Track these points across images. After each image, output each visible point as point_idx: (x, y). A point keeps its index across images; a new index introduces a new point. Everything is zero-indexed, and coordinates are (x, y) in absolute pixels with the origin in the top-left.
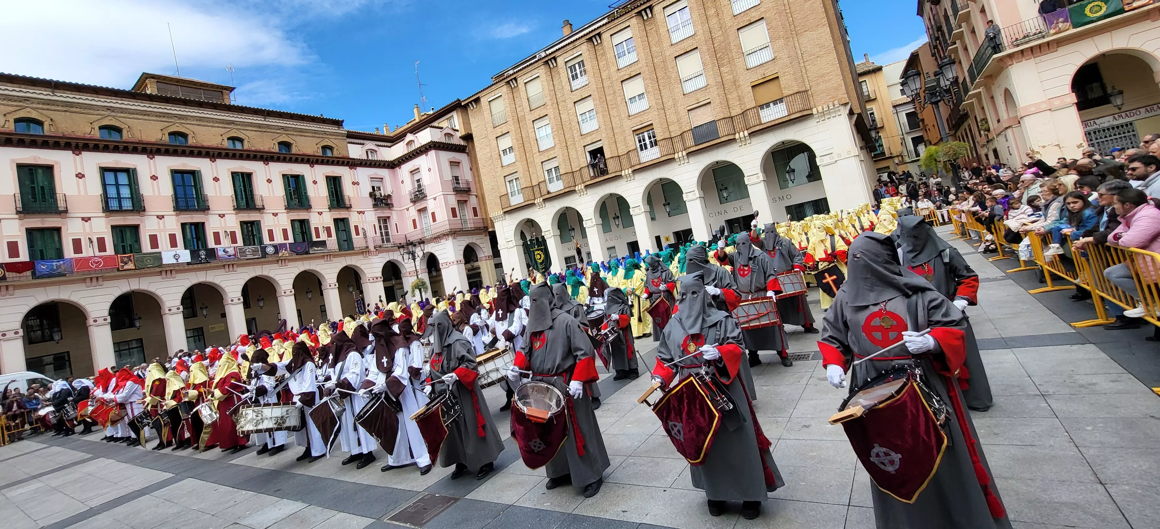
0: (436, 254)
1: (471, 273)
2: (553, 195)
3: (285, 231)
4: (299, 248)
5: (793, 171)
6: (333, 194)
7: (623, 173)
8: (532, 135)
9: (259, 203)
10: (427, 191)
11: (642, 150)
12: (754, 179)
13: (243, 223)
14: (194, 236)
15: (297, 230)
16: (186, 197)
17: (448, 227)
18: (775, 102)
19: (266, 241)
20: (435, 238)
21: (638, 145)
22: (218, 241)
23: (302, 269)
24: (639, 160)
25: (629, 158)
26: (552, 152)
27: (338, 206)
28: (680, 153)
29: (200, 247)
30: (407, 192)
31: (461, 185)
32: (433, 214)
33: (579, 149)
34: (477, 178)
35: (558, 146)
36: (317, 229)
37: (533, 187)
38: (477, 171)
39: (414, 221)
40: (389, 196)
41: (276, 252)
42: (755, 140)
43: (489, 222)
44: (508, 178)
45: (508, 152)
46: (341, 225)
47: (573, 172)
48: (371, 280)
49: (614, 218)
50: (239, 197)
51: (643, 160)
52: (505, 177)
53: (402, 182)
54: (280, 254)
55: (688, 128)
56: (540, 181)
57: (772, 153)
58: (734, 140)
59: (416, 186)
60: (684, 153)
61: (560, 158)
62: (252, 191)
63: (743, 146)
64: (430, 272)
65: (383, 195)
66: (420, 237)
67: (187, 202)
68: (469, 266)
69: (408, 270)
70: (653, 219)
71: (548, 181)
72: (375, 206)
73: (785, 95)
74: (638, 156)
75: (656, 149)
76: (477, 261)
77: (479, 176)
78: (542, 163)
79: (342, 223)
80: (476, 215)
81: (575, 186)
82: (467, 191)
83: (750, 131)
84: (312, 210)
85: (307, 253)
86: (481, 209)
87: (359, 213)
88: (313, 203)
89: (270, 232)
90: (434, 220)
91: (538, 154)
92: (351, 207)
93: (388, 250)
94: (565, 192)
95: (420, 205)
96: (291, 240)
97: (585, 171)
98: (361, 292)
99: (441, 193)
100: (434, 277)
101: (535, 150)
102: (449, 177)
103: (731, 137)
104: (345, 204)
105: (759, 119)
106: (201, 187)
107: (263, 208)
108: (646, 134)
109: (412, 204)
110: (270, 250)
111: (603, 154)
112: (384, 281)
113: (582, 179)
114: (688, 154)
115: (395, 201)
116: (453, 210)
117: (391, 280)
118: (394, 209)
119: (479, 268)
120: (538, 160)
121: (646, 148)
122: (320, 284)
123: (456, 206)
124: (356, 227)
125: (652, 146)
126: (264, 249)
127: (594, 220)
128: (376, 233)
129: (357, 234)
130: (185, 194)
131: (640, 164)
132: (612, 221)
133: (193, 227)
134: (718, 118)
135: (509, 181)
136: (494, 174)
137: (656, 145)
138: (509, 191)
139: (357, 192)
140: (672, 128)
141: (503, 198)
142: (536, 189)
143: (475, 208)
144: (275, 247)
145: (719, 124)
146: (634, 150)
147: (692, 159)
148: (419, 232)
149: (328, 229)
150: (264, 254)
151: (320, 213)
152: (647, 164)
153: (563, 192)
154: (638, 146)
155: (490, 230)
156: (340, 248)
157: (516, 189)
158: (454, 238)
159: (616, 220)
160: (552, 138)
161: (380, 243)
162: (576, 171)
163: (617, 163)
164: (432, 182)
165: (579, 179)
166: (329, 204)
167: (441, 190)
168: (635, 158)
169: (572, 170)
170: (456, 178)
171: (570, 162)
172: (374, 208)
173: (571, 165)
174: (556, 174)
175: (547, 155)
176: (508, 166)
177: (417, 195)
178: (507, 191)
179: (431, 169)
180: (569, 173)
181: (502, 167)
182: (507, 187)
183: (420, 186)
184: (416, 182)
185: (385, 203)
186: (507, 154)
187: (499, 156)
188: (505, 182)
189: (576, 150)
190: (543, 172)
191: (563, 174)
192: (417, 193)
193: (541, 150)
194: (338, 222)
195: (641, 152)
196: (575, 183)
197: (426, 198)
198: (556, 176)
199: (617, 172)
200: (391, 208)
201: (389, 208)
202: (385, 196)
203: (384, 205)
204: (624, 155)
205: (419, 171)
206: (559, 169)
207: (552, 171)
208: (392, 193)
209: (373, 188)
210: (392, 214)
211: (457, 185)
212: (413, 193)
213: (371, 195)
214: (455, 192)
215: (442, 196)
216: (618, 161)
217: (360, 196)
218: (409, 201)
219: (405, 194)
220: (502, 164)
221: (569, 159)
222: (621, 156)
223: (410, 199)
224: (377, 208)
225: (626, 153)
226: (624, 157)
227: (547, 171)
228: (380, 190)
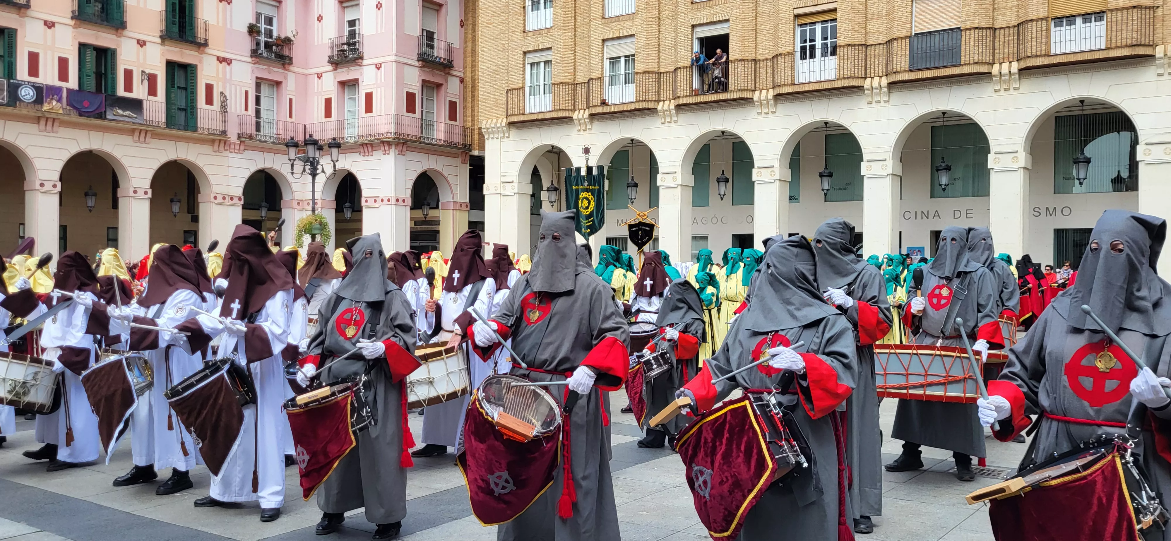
0: (359, 176)
1: (419, 228)
2: (613, 109)
3: (63, 63)
4: (86, 103)
5: (1088, 161)
6: (174, 10)
7: (756, 96)
10: (366, 48)
11: (803, 57)
12: (1006, 162)
15: (88, 66)
17: (393, 129)
18: (1087, 17)
19: (22, 72)
20: (362, 145)
21: (798, 45)
23: (85, 146)
24: (793, 76)
25: (775, 68)
26: (628, 24)
27: (180, 37)
28: (876, 80)
30: (326, 41)
31: (436, 50)
32: (369, 97)
33: (683, 29)
34: (470, 44)
35: (641, 15)
36: (128, 74)
37: (575, 85)
38: (474, 30)
39: (328, 102)
40: (288, 41)
41: (39, 100)
42: (1029, 85)
43: (476, 137)
44: (532, 58)
45: (541, 6)
46: (179, 75)
47: (659, 73)
48: (220, 199)
49: (718, 181)
51: (799, 79)
52: (525, 53)
53: (320, 18)
54: (46, 107)
55: (904, 33)
56: (593, 76)
57: (1056, 117)
58: (988, 75)
59: (346, 33)
60: (885, 81)
61: (641, 39)
63: (1002, 92)
64: (339, 210)
65: (275, 34)
66: (334, 134)
68: (419, 214)
69: (297, 196)
70: (792, 198)
71: (607, 80)
72: (255, 53)
73: (1110, 6)
74: (793, 68)
75: (831, 62)
76: (437, 207)
77: (474, 41)
78: (604, 41)
79: (182, 72)
80: (453, 116)
81: (659, 101)
82: (446, 66)
83: (1023, 65)
84: (125, 32)
85: (101, 116)
86: (465, 108)
87: (221, 60)
88: (131, 17)
89: (34, 59)
90: (369, 108)
91: (600, 22)
92: (206, 44)
93: (264, 147)
94: (636, 110)
95: (346, 74)
96: (73, 83)
97: (684, 75)
98: (195, 219)
99: (393, 58)
100: (346, 221)
101: (596, 13)
102: (414, 29)
103: (984, 69)
104: (195, 37)
105: (1048, 43)
107: (28, 7)
108: (818, 28)
109: (330, 68)
110: (27, 94)
111: (726, 50)
112: (245, 207)
113: (675, 90)
114: (892, 85)
115: (296, 52)
116: (411, 97)
117: (258, 208)
118: (291, 68)
119: (437, 222)
120: (598, 32)
121: (812, 56)
122: (116, 184)
123: (417, 91)
124: (209, 88)
125: (824, 54)
126: (14, 89)
127: (679, 175)
128: (246, 109)
129: (209, 101)
131: (794, 84)
132: (713, 185)
134: (968, 25)
135: (532, 64)
136: (505, 42)
137: (833, 53)
138: (528, 84)
139: (225, 20)
140: (872, 26)
141: (511, 95)
142: (581, 91)
143: (455, 103)
144: (38, 89)
145: (965, 37)
146: (788, 54)
147: (897, 97)
148: (334, 125)
149: (152, 79)
150: (14, 98)
151: (142, 43)
152: (806, 88)
153: (632, 107)
154: (798, 49)
155: (476, 153)
156: (170, 122)
157: (542, 83)
158: (401, 153)
159: (722, 185)
161: (252, 130)
162: (667, 72)
163: (750, 73)
164: (379, 32)
165: (668, 89)
166: (164, 28)
167: (394, 52)
168: (786, 72)
169: (659, 67)
170: (429, 36)
171: (659, 52)
172: (251, 57)
173: (659, 58)
174: (625, 70)
175: (617, 28)
176: (538, 32)
177: (343, 51)
178: (524, 82)
179: (383, 5)
180: (652, 72)
181: (524, 32)
182: (524, 74)
183: (353, 34)
184: (346, 25)
185: (276, 53)
186: (539, 9)
187: (522, 9)
188: (524, 64)
189: (676, 31)
190: (603, 61)
191: (640, 73)
192: (345, 47)
193: (607, 15)
194: (174, 70)
195: (801, 61)
196: (659, 95)
197: (360, 61)
198: (625, 74)
199: (744, 90)
200: (286, 66)
201: (284, 65)
202: (279, 38)
203: (273, 56)
204: (767, 60)
205: (358, 5)
206: (634, 60)
207: (619, 61)
208: (294, 36)
209: (258, 15)
210: (286, 78)
211: (429, 51)
212: (337, 46)
213: (253, 30)
214: (421, 63)
215: (394, 64)
216: (753, 69)
217: (229, 26)
218: (327, 59)
219: (320, 43)
220: (524, 26)
221: (659, 45)
222: (760, 60)
223: (329, 57)
224: (258, 60)
225: (771, 57)
226: (765, 64)
227: (610, 59)
228: (271, 24)
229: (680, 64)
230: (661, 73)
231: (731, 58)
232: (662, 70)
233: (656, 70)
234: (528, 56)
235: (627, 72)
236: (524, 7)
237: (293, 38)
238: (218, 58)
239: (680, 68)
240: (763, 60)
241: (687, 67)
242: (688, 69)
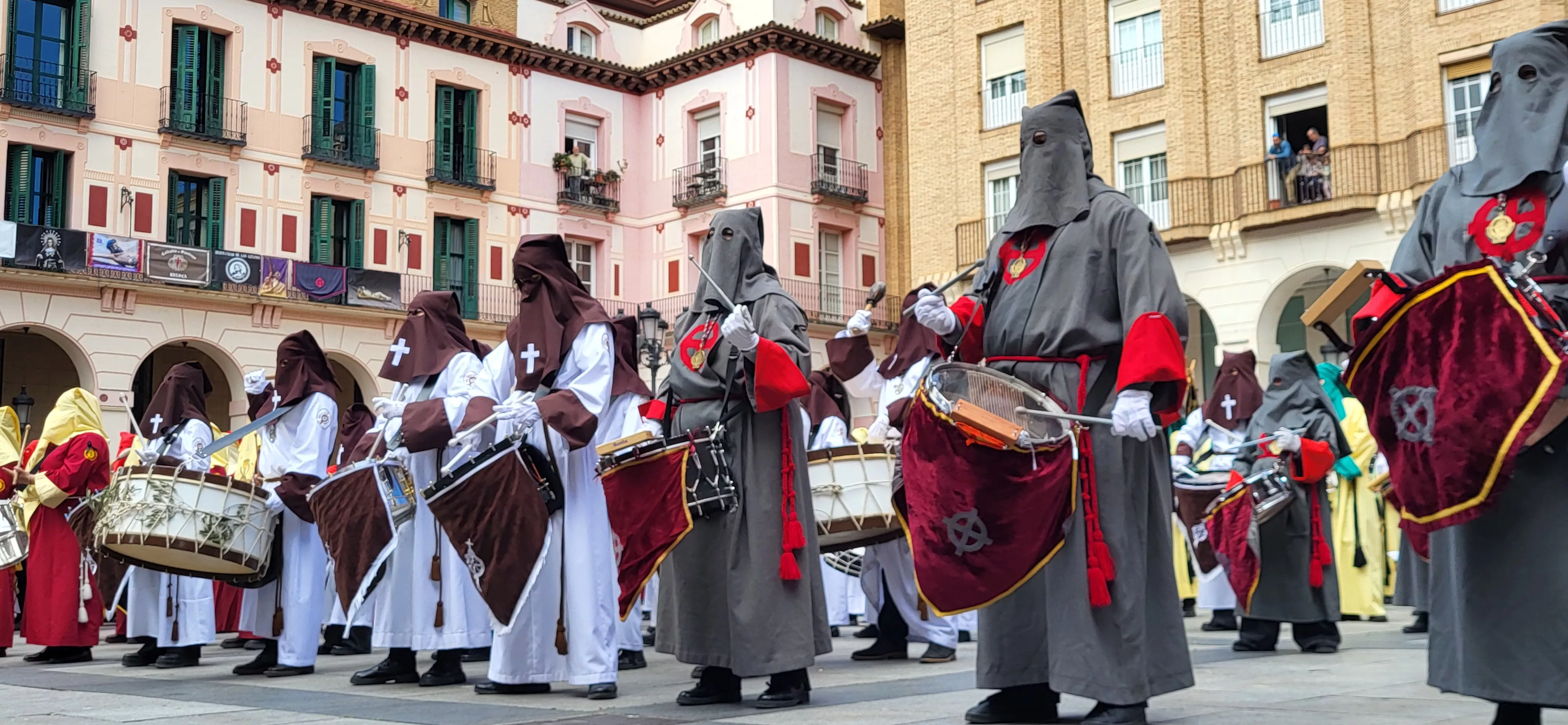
3: (289, 224)
4: (320, 282)
6: (447, 139)
7: (1382, 204)
8: (1095, 42)
9: (231, 126)
10: (732, 180)
11: (1460, 132)
13: (176, 177)
14: (37, 189)
15: (324, 227)
16: (35, 72)
19: (233, 240)
21: (1451, 115)
22: (98, 215)
25: (1412, 154)
26: (1152, 104)
27: (456, 178)
29: (48, 225)
30: (669, 174)
31: (839, 176)
33: (1246, 104)
34: (893, 164)
35: (1175, 88)
36: (380, 235)
38: (900, 141)
39: (673, 268)
40: (612, 177)
41: (255, 280)
44: (996, 172)
45: (1008, 87)
46: (453, 236)
47: (1210, 180)
50: (182, 96)
52: (984, 165)
53: (660, 140)
54: (264, 289)
59: (700, 159)
61: (1176, 127)
62: (218, 87)
67: (36, 84)
74: (1444, 152)
77: (901, 155)
78: (1113, 134)
79: (457, 231)
80: (869, 277)
81: (1211, 225)
82: (857, 200)
84: (378, 176)
85: (341, 301)
86: (888, 263)
87: (514, 210)
88: (385, 152)
89: (248, 218)
91: (1105, 104)
92: (492, 188)
95: (700, 222)
96: (302, 252)
97: (1252, 180)
99: (774, 191)
101: (1097, 89)
102: (805, 145)
104: (476, 177)
106: (84, 48)
107: (242, 143)
109: (676, 214)
110: (237, 270)
111: (1323, 131)
113: (1237, 205)
115: (626, 195)
116: (802, 251)
118: (619, 217)
120: (1103, 122)
123: (811, 240)
124: (496, 253)
126: (220, 264)
129: (497, 273)
130: (36, 60)
133: (39, 161)
135: (996, 182)
136: (950, 151)
138: (989, 215)
139: (519, 147)
141: (963, 235)
143: (872, 258)
144: (254, 263)
146: (1435, 129)
149: (413, 243)
150: (220, 279)
151: (400, 190)
154: (1451, 119)
160: (1160, 58)
162: (1222, 177)
163: (1367, 166)
164: (751, 152)
165: (1226, 203)
166: (432, 166)
167: (774, 181)
168: (1433, 158)
169: (1208, 169)
170: (830, 155)
171: (1207, 144)
172: (558, 203)
173: (1208, 155)
174: (1152, 178)
175: (1135, 111)
176: (1003, 131)
177: (696, 187)
178: (983, 212)
179: (757, 112)
180: (1197, 179)
181: (981, 131)
182: (983, 199)
183: (710, 160)
184: (700, 147)
185: (594, 196)
186: (1003, 94)
187: (977, 97)
188: (983, 183)
189: (1234, 109)
190: (1112, 166)
191: (1177, 181)
192: (699, 180)
193: (1116, 93)
194: (445, 228)
195: (1458, 140)
196: (1211, 215)
197: (722, 199)
198: (1152, 185)
199: (1359, 195)
200: (610, 215)
201: (606, 213)
202: (599, 173)
203: (591, 202)
204: (1397, 142)
205: (718, 115)
206: (1165, 161)
207: (1140, 166)
208: (622, 170)
209: (569, 143)
210: (609, 234)
211: (829, 178)
212: (687, 179)
213: (560, 163)
214: (816, 196)
215: (775, 200)
216: (1374, 160)
217: (525, 160)
218: (671, 201)
219: (661, 177)
220: (981, 123)
221: (1207, 134)
222: (1384, 145)
223: (675, 197)
224: (568, 207)
225: (1404, 136)
226: (1394, 150)
227: (1126, 163)
228: (587, 152)
229: (1244, 162)
230: (1212, 179)
231: (1332, 144)
232: (1214, 175)
233: (1204, 175)
234: (989, 169)
235: (1155, 181)
236: (980, 93)
237: (619, 173)
238: (509, 208)
239: (1245, 168)
240: (1390, 143)
241: (1256, 165)
242: (1260, 169)
